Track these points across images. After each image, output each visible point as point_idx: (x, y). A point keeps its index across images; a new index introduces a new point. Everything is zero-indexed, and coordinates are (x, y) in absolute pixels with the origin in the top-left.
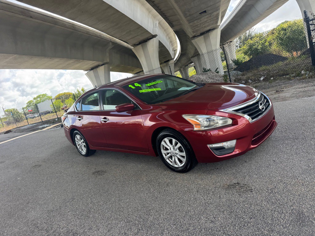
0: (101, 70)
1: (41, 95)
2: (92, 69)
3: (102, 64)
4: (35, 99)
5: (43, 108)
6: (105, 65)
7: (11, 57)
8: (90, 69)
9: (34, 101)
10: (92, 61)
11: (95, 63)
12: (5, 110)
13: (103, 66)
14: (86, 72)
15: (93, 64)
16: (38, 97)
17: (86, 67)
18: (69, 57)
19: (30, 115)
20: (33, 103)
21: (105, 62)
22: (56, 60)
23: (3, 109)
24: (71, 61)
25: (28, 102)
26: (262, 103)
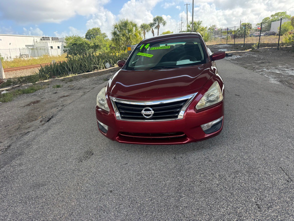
4: (272, 16)
5: (275, 28)
9: (271, 18)
12: (242, 23)
16: (277, 14)
20: (269, 21)
23: (240, 22)
25: (265, 19)
26: (151, 109)
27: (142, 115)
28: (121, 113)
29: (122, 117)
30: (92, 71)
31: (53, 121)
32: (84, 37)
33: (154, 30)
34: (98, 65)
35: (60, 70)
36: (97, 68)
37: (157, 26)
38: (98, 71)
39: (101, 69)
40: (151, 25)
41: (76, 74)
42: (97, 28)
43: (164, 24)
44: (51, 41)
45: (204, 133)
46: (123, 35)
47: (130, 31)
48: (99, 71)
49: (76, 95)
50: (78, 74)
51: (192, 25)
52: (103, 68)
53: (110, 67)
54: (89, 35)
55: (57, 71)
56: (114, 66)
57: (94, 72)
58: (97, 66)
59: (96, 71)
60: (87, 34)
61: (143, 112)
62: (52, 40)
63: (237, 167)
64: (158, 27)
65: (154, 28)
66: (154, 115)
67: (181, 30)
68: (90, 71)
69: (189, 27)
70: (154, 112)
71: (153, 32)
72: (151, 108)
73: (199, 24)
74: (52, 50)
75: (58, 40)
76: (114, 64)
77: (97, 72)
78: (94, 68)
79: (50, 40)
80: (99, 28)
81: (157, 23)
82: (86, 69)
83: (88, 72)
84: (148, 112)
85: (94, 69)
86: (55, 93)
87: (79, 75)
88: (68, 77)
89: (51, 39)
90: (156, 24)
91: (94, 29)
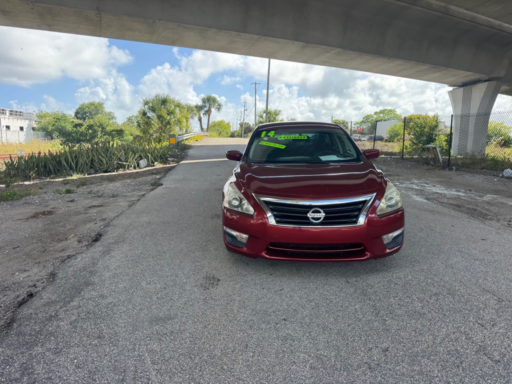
0: (479, 91)
1: (387, 110)
2: (464, 85)
3: (487, 79)
4: (376, 113)
5: (383, 130)
6: (491, 82)
7: (333, 52)
8: (461, 84)
9: (375, 116)
10: (464, 72)
11: (471, 76)
12: (333, 119)
13: (487, 83)
14: (451, 89)
15: (466, 76)
16: (383, 112)
17: (451, 79)
18: (420, 60)
19: (357, 136)
20: (372, 120)
21: (495, 75)
22: (398, 62)
24: (425, 67)
25: (366, 117)
26: (322, 211)
27: (308, 218)
28: (275, 216)
29: (277, 222)
30: (114, 171)
31: (106, 239)
32: (73, 115)
33: (202, 116)
34: (127, 162)
35: (51, 167)
36: (123, 167)
37: (206, 111)
38: (126, 172)
39: (130, 168)
40: (199, 108)
41: (85, 175)
42: (99, 103)
43: (219, 108)
44: (7, 117)
45: (385, 247)
46: (160, 117)
47: (171, 113)
48: (128, 171)
49: (117, 205)
50: (88, 174)
51: (266, 114)
52: (135, 168)
53: (145, 167)
54: (81, 114)
55: (45, 167)
56: (154, 166)
57: (117, 173)
58: (124, 163)
59: (121, 172)
60: (77, 111)
61: (310, 215)
62: (11, 114)
63: (435, 290)
64: (208, 112)
65: (202, 113)
66: (325, 218)
67: (244, 121)
68: (109, 172)
69: (262, 117)
70: (326, 214)
71: (201, 119)
72: (322, 209)
73: (277, 115)
74: (8, 132)
75: (23, 116)
76: (154, 163)
77: (123, 172)
78: (118, 166)
79: (6, 114)
80: (103, 104)
81: (207, 105)
82: (103, 167)
83: (106, 172)
84: (318, 214)
85: (118, 169)
86: (72, 201)
87: (89, 176)
88: (70, 178)
89: (8, 113)
90: (205, 107)
91: (92, 104)
